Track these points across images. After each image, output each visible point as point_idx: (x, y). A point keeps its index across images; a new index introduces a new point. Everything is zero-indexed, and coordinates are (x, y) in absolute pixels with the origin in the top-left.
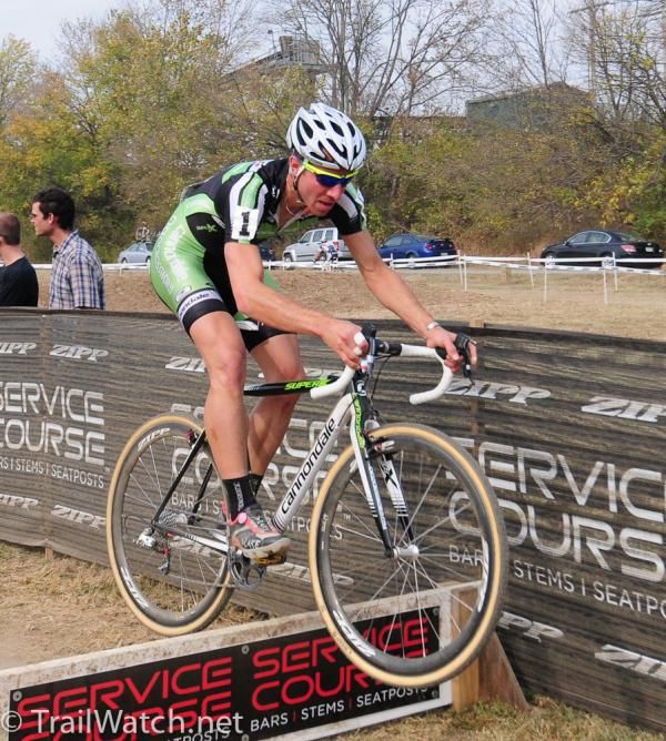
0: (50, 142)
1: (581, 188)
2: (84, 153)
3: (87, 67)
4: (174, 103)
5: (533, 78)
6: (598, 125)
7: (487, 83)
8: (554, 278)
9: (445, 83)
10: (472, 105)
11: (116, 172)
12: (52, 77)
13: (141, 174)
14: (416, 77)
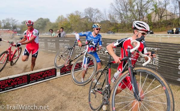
0: (66, 24)
1: (109, 28)
2: (69, 25)
3: (69, 18)
4: (76, 21)
5: (105, 20)
6: (110, 23)
7: (102, 20)
8: (107, 35)
9: (99, 20)
10: (101, 22)
11: (71, 26)
12: (66, 19)
13: (74, 27)
14: (96, 19)
